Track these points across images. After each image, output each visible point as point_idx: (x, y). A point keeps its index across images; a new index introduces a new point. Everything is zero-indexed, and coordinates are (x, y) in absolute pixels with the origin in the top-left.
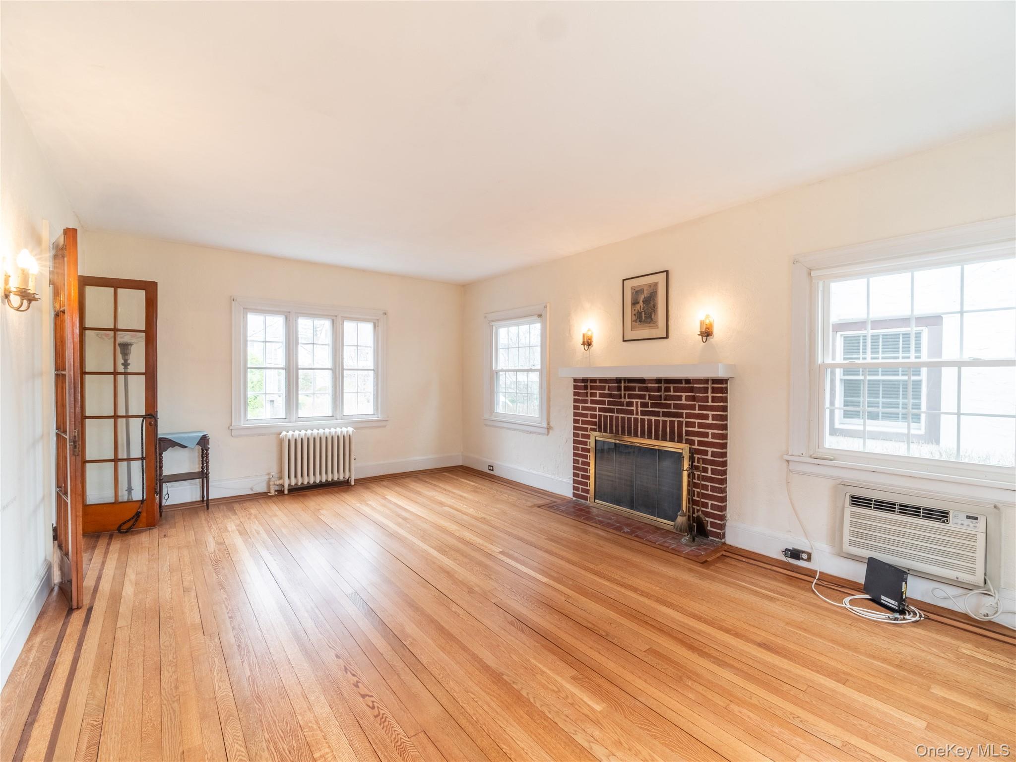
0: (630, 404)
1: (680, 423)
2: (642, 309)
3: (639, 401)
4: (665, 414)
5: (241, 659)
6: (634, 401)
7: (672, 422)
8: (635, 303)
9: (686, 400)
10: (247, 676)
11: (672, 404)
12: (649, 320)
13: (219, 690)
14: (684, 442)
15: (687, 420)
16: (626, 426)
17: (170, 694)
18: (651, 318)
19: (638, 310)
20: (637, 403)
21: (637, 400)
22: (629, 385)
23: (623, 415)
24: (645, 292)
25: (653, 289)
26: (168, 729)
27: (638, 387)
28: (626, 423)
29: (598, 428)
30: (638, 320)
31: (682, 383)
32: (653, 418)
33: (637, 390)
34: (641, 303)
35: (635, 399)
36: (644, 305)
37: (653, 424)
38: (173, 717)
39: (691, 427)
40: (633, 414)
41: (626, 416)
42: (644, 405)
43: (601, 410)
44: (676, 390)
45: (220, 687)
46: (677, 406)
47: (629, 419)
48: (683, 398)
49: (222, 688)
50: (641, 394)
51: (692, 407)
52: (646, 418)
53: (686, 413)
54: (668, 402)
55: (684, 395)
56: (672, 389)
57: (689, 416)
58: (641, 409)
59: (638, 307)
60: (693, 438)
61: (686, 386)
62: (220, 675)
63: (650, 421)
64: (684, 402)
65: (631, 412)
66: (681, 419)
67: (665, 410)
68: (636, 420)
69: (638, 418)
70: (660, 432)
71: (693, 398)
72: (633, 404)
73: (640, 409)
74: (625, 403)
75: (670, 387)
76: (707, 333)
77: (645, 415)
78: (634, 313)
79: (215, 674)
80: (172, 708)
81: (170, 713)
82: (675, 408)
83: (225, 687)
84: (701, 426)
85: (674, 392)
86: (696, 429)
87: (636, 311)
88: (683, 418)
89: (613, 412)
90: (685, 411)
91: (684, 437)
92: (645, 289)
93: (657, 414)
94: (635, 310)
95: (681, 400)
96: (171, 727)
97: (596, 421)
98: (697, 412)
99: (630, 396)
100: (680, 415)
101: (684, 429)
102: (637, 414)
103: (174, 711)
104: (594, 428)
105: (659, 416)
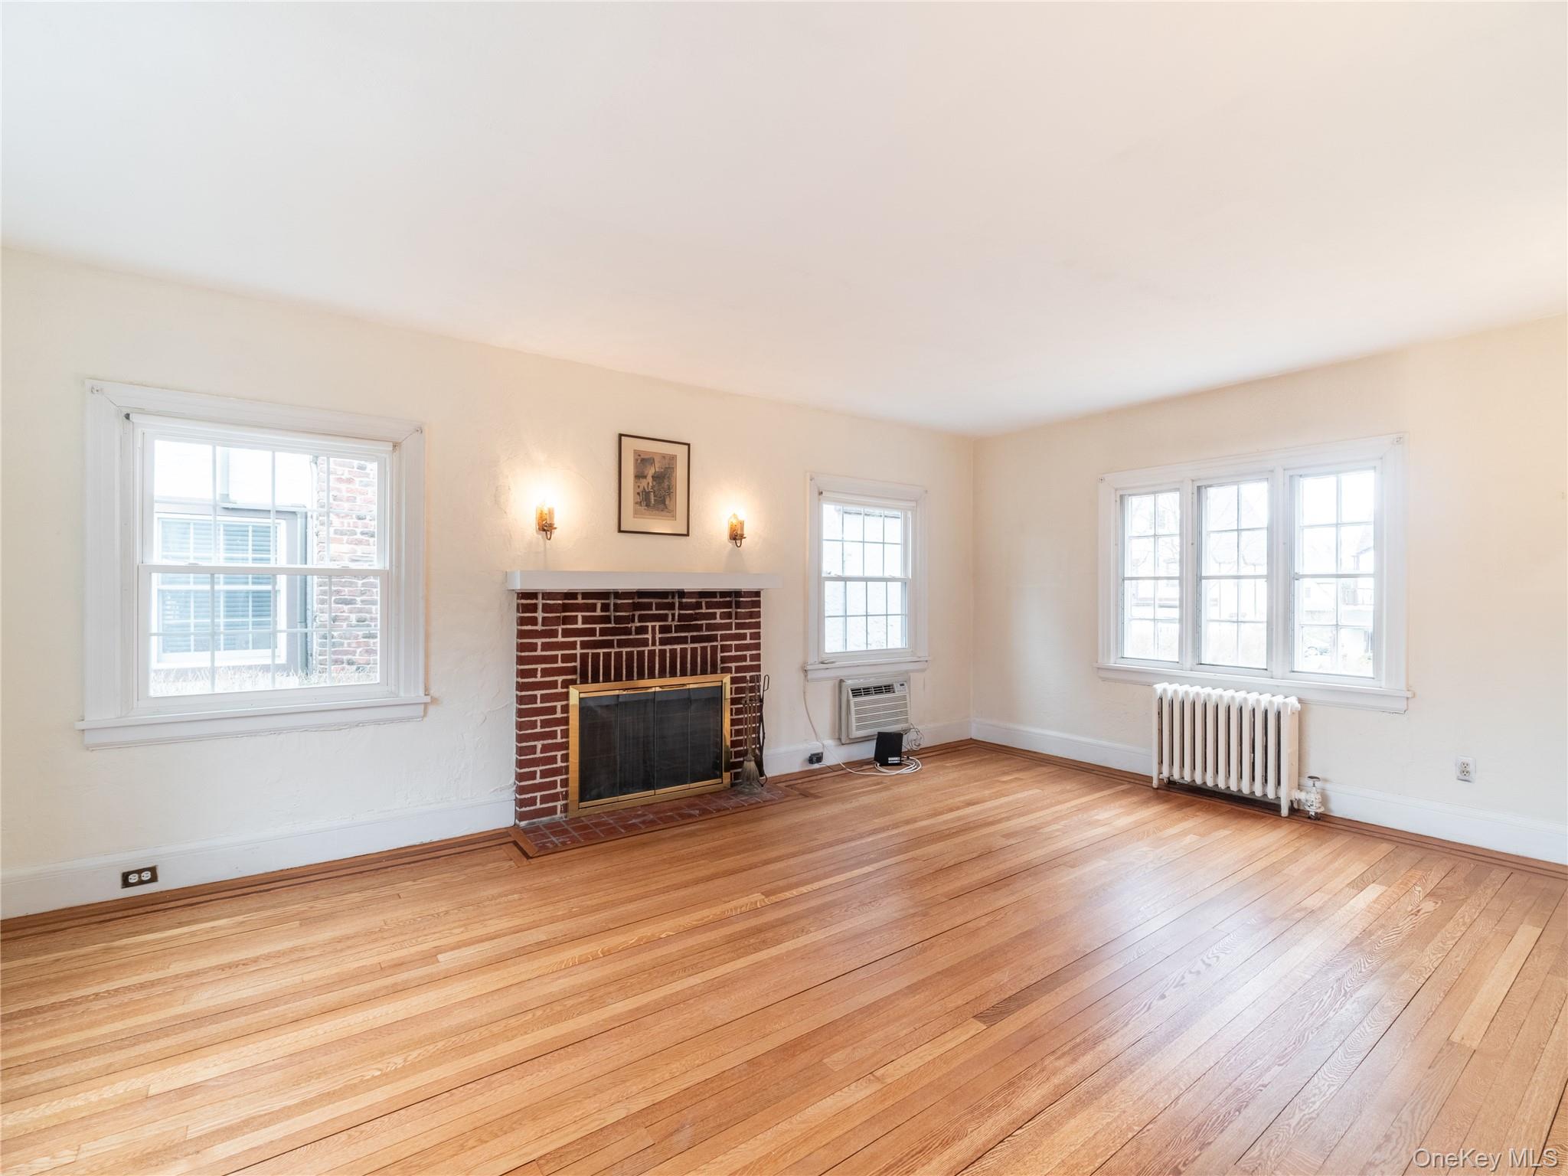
0: (642, 630)
1: (714, 649)
2: (650, 487)
3: (657, 624)
4: (694, 640)
5: (1261, 1090)
6: (650, 624)
7: (704, 649)
8: (640, 476)
9: (721, 618)
10: (1281, 1068)
11: (704, 625)
12: (661, 506)
13: (1333, 1085)
14: (719, 671)
15: (722, 643)
16: (635, 665)
17: (1404, 1137)
18: (665, 504)
19: (644, 489)
20: (654, 628)
21: (653, 624)
22: (640, 600)
23: (629, 649)
24: (657, 465)
25: (669, 464)
26: (1434, 1100)
27: (656, 603)
28: (635, 661)
29: (581, 678)
30: (644, 503)
31: (716, 597)
32: (678, 647)
33: (654, 608)
34: (650, 479)
35: (650, 621)
36: (655, 483)
37: (679, 655)
38: (1419, 1106)
39: (727, 652)
40: (647, 645)
41: (635, 650)
42: (665, 629)
43: (584, 645)
44: (709, 606)
45: (1329, 1086)
46: (709, 627)
47: (641, 654)
48: (718, 616)
49: (1327, 1083)
50: (660, 614)
51: (728, 627)
52: (668, 647)
53: (721, 635)
54: (699, 622)
55: (718, 611)
56: (703, 604)
57: (724, 638)
58: (660, 636)
59: (644, 483)
60: (729, 665)
61: (721, 600)
62: (1313, 1099)
63: (673, 652)
64: (718, 621)
65: (645, 643)
66: (715, 644)
67: (695, 634)
68: (652, 653)
69: (655, 650)
70: (689, 665)
71: (729, 616)
72: (648, 630)
73: (658, 636)
74: (633, 628)
75: (701, 602)
76: (736, 536)
77: (665, 644)
78: (639, 490)
79: (1318, 1104)
80: (1413, 1118)
81: (1420, 1114)
82: (707, 630)
83: (1323, 1082)
84: (738, 648)
85: (707, 608)
86: (733, 653)
87: (641, 488)
88: (717, 641)
89: (612, 646)
90: (719, 633)
91: (719, 665)
92: (657, 460)
93: (684, 640)
94: (639, 487)
95: (715, 618)
96: (1429, 1099)
97: (575, 667)
98: (734, 631)
99: (642, 618)
100: (713, 638)
101: (720, 655)
102: (654, 644)
103: (1413, 1112)
104: (572, 680)
105: (686, 643)
